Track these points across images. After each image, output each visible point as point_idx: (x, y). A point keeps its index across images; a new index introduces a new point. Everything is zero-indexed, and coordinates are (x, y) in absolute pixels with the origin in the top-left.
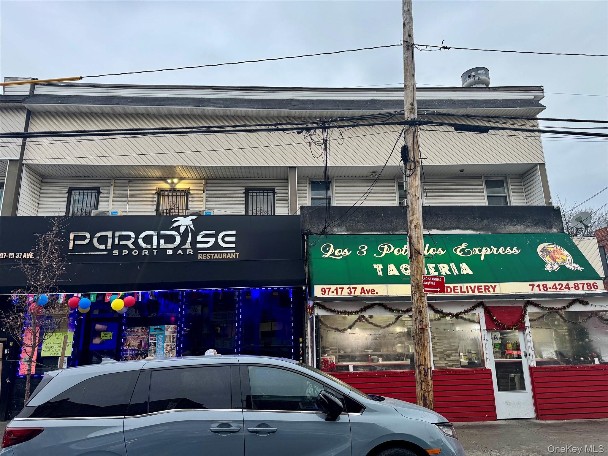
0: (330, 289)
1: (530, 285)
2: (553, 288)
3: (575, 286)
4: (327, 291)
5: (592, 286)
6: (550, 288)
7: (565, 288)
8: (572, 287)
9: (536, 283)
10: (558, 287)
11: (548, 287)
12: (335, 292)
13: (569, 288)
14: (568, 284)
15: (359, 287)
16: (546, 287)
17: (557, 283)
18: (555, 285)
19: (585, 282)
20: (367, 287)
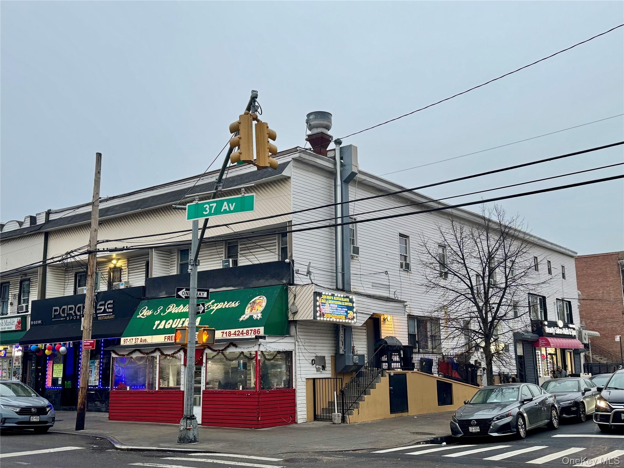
0: (127, 339)
1: (222, 332)
2: (234, 334)
3: (247, 332)
4: (126, 341)
5: (256, 332)
6: (232, 334)
7: (241, 334)
8: (245, 333)
9: (225, 331)
10: (237, 333)
11: (231, 334)
12: (129, 341)
13: (243, 334)
14: (243, 331)
15: (140, 338)
16: (230, 334)
17: (237, 330)
18: (235, 331)
19: (253, 329)
20: (144, 338)
